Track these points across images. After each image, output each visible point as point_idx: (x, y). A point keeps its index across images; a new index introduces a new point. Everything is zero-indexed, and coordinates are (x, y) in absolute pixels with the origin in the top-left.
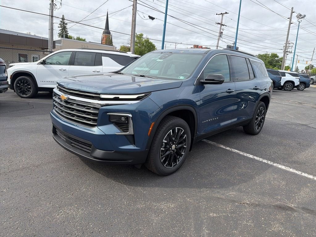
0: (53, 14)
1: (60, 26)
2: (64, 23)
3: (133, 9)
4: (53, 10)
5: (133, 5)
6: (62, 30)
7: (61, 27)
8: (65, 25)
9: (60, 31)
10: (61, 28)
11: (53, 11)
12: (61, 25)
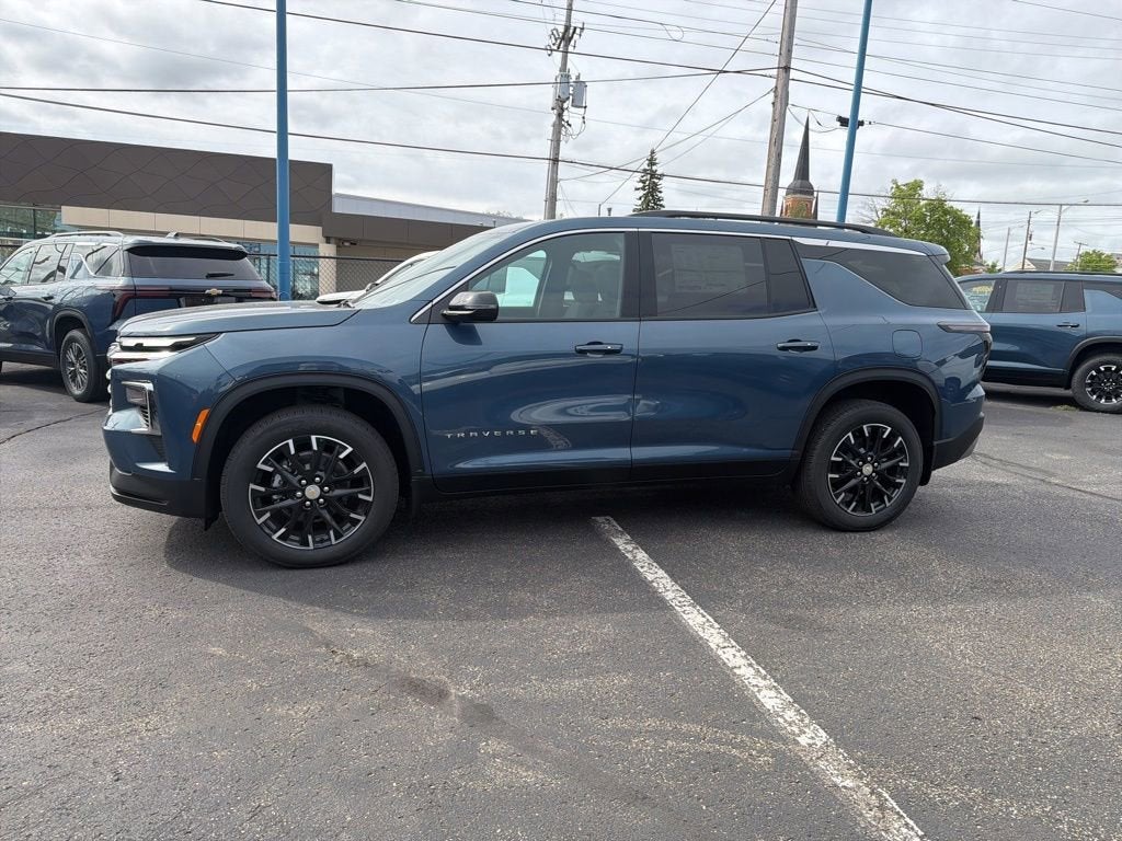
0: (558, 154)
1: (641, 185)
2: (653, 175)
3: (773, 103)
4: (558, 141)
5: (776, 87)
6: (646, 196)
7: (643, 189)
8: (656, 181)
9: (640, 202)
10: (642, 193)
11: (559, 145)
12: (643, 182)
